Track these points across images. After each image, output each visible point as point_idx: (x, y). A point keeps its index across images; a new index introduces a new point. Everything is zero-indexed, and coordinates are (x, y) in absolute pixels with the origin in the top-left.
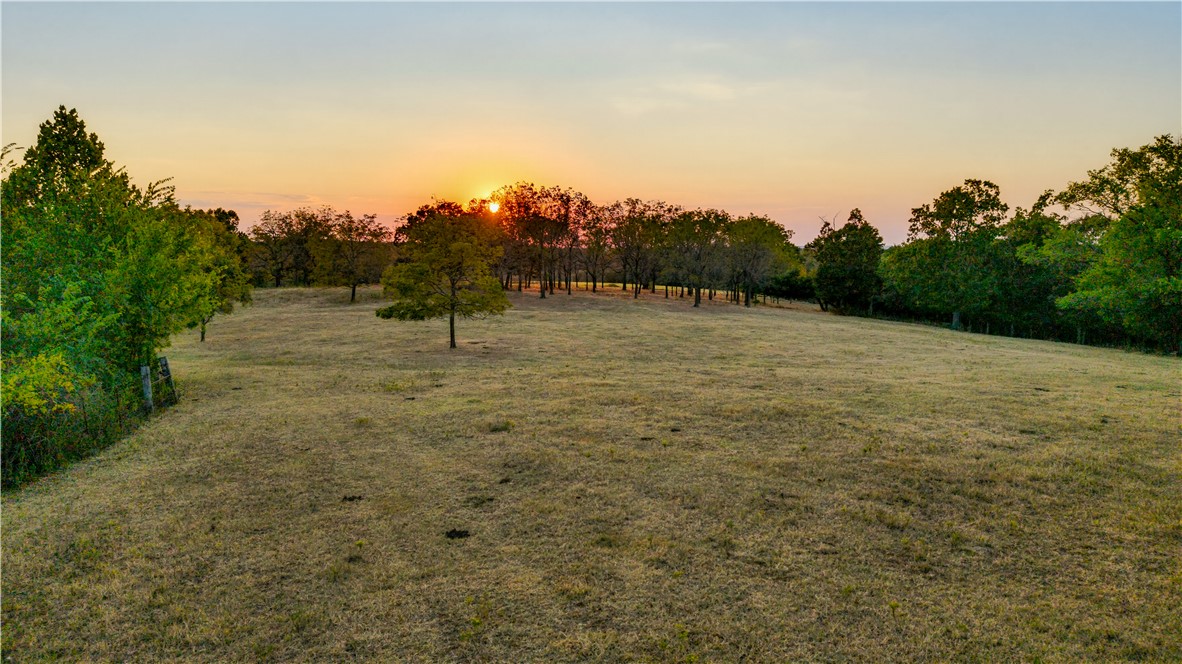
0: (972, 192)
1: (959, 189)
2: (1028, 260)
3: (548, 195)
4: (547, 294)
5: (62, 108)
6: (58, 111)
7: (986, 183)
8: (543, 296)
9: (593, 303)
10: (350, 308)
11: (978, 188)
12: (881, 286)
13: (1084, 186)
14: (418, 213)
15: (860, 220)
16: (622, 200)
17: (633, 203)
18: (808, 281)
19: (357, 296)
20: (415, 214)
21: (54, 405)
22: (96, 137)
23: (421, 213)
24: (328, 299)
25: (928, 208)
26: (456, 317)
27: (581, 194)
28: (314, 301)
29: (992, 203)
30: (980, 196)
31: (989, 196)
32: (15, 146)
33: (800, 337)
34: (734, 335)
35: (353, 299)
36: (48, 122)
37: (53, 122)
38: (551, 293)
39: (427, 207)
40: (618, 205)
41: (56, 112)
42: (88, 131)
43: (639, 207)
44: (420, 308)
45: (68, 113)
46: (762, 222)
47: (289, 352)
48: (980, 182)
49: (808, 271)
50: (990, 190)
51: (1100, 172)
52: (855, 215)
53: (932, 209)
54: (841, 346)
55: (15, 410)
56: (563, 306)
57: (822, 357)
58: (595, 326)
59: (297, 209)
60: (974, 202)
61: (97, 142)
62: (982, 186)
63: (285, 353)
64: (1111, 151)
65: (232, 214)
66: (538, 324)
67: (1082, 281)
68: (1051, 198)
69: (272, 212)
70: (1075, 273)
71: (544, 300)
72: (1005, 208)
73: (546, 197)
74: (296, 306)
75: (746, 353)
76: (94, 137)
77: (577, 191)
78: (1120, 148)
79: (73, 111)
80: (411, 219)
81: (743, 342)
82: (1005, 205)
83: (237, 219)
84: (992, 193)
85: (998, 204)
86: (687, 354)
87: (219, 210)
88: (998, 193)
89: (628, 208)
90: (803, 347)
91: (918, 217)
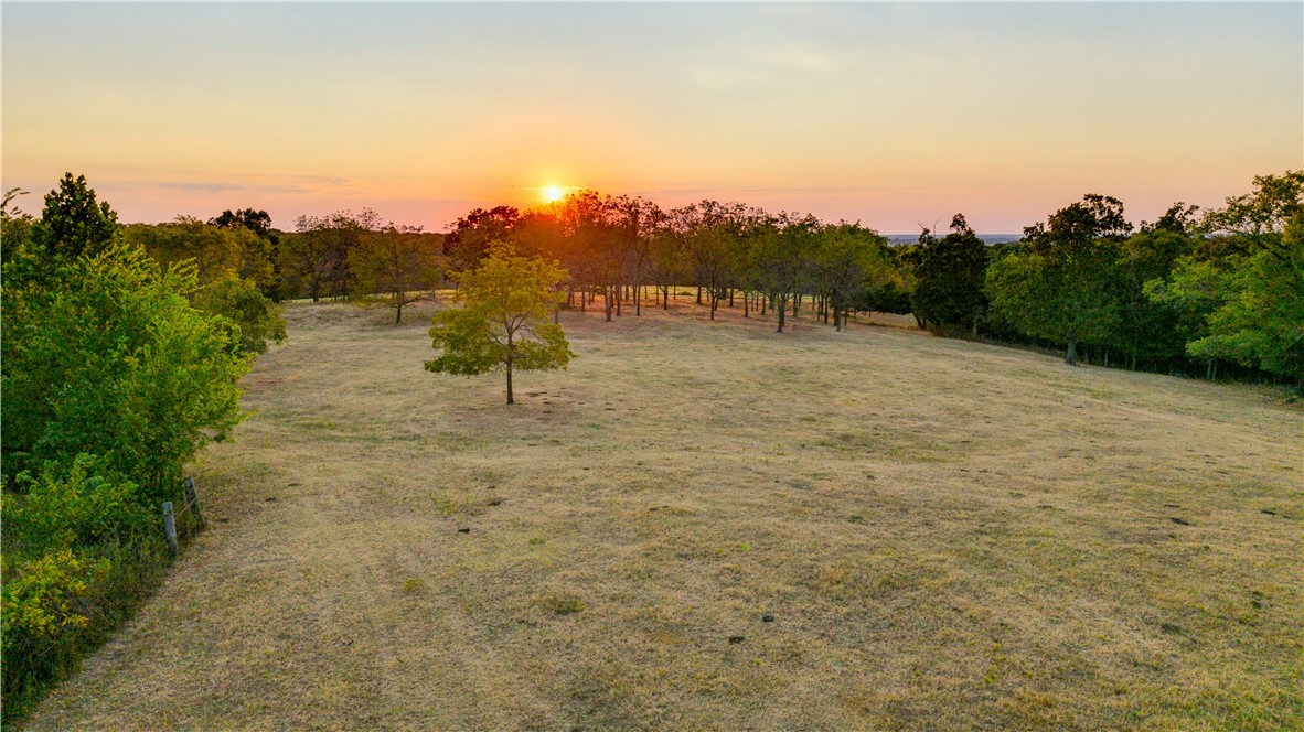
0: (1092, 209)
1: (1077, 205)
2: (1155, 298)
3: (615, 206)
4: (613, 316)
5: (69, 175)
6: (65, 179)
7: (1109, 199)
8: (609, 319)
9: (665, 328)
10: (395, 332)
11: (1101, 206)
12: (987, 306)
13: (1221, 215)
14: (469, 217)
15: (963, 227)
16: (697, 202)
17: (709, 205)
18: (906, 295)
19: (402, 316)
20: (465, 219)
21: (63, 618)
22: (108, 206)
23: (472, 218)
24: (370, 320)
25: (1042, 227)
26: (514, 371)
27: (651, 203)
28: (356, 322)
29: (1115, 220)
30: (1101, 213)
31: (1112, 213)
32: (19, 191)
33: (897, 383)
34: (824, 380)
35: (399, 321)
36: (53, 193)
37: (59, 191)
38: (619, 314)
39: (479, 211)
40: (692, 208)
41: (62, 180)
42: (98, 201)
43: (716, 210)
44: (474, 360)
45: (75, 181)
46: (854, 230)
47: (329, 406)
48: (1101, 198)
49: (904, 282)
50: (1112, 206)
51: (1240, 199)
52: (958, 221)
53: (1047, 228)
54: (944, 399)
55: (19, 633)
56: (632, 330)
57: (923, 418)
58: (667, 364)
59: (335, 212)
60: (1094, 221)
61: (110, 211)
62: (1103, 202)
63: (324, 408)
64: (1254, 179)
65: (264, 215)
66: (604, 361)
67: (1215, 319)
68: (1180, 211)
69: (308, 218)
70: (1210, 311)
71: (610, 324)
72: (1129, 227)
73: (613, 208)
74: (337, 329)
75: (837, 411)
76: (105, 206)
77: (647, 200)
78: (1264, 175)
79: (81, 178)
80: (462, 224)
81: (833, 393)
82: (1130, 224)
83: (269, 220)
84: (1115, 210)
85: (1121, 223)
86: (773, 414)
87: (249, 211)
88: (1121, 211)
89: (704, 211)
90: (901, 401)
91: (1030, 237)
